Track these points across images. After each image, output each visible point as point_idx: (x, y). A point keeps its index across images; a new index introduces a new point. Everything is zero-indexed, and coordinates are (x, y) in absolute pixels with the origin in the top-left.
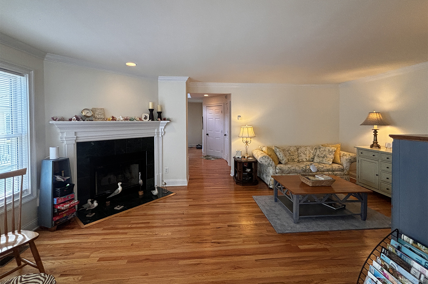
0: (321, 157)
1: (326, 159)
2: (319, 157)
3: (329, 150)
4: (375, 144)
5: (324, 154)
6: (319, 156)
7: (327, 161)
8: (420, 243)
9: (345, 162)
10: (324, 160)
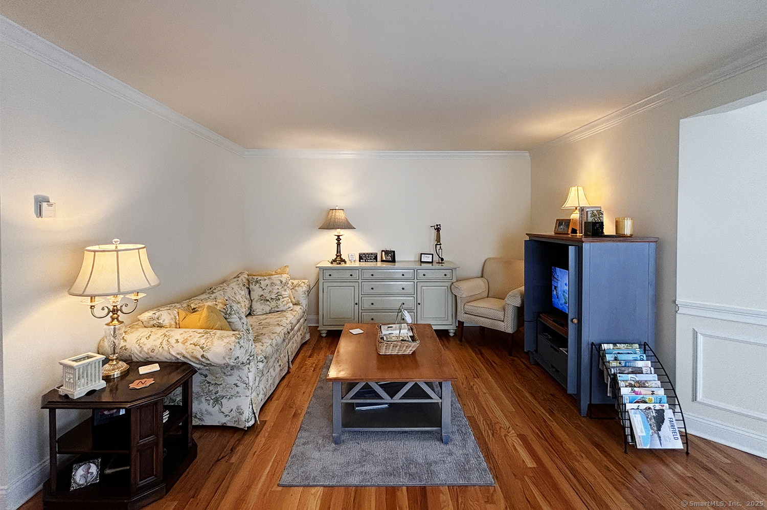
0: (272, 299)
1: (283, 301)
2: (268, 301)
3: (281, 282)
4: (339, 259)
5: (275, 291)
6: (267, 298)
7: (286, 304)
8: (618, 343)
9: (303, 297)
10: (281, 304)
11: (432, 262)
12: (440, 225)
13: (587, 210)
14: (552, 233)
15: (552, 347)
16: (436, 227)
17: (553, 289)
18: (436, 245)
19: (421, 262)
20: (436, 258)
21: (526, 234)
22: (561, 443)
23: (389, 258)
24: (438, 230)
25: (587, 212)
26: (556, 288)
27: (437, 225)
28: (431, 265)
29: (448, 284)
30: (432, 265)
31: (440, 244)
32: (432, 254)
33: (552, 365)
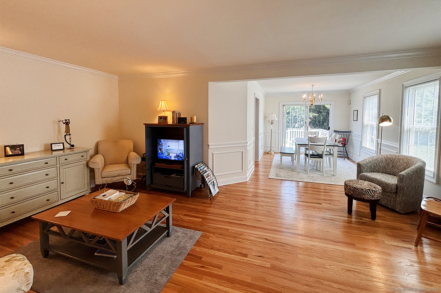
8: (198, 164)
11: (63, 149)
12: (69, 120)
13: (177, 112)
14: (157, 123)
15: (165, 177)
16: (64, 122)
17: (158, 150)
18: (65, 136)
19: (52, 150)
20: (67, 146)
21: (144, 124)
22: (197, 209)
23: (18, 151)
24: (67, 123)
25: (177, 113)
26: (160, 149)
27: (66, 120)
28: (62, 152)
29: (85, 162)
30: (64, 152)
31: (70, 135)
32: (63, 143)
33: (165, 185)
